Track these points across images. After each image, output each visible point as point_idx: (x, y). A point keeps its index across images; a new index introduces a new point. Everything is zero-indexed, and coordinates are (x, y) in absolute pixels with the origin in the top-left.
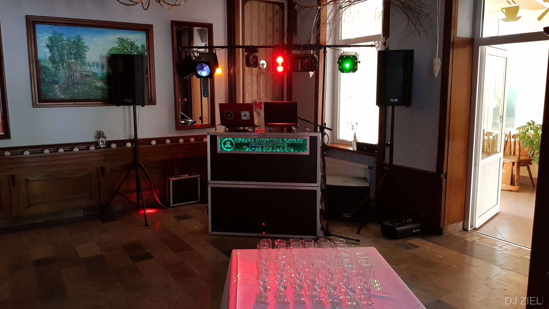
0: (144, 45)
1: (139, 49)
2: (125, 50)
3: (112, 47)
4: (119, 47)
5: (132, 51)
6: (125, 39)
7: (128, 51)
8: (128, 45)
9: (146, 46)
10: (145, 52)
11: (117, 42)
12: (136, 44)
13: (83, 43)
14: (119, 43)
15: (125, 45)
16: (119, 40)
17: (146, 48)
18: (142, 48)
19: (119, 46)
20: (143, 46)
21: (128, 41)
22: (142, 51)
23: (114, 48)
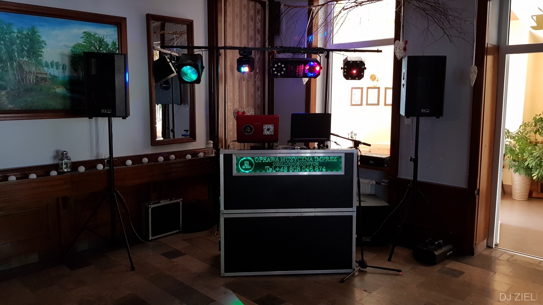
0: (115, 42)
1: (109, 47)
2: (92, 48)
3: (76, 43)
4: (85, 44)
5: (101, 49)
6: (92, 34)
7: (96, 48)
8: (96, 42)
9: (117, 43)
10: (116, 50)
11: (82, 37)
12: (105, 40)
13: (39, 36)
14: (85, 38)
15: (92, 41)
16: (85, 34)
17: (117, 46)
18: (112, 46)
19: (85, 42)
20: (114, 44)
21: (96, 36)
22: (112, 50)
23: (79, 45)
